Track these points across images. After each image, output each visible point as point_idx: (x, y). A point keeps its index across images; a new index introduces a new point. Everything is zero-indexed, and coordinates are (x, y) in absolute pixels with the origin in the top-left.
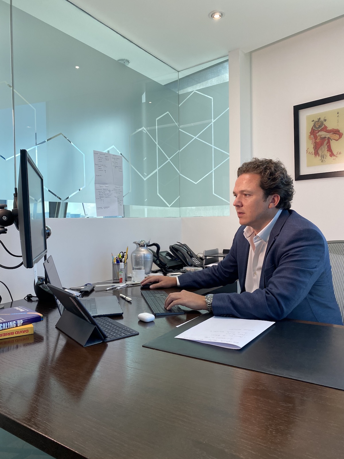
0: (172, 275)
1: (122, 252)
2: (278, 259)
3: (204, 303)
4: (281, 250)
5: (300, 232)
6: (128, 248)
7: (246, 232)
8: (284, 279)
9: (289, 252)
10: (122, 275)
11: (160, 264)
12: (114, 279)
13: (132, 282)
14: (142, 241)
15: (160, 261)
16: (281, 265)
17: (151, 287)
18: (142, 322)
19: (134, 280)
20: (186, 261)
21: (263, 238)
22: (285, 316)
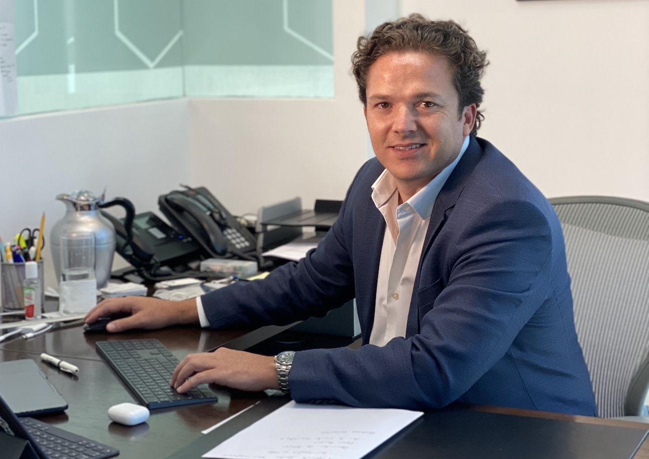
0: (171, 288)
1: (29, 230)
2: (448, 268)
3: (272, 374)
4: (454, 247)
5: (498, 208)
6: (43, 217)
7: (378, 192)
8: (455, 314)
9: (472, 254)
10: (33, 297)
11: (134, 254)
12: (7, 306)
13: (63, 317)
14: (81, 193)
15: (135, 247)
16: (453, 281)
17: (111, 326)
18: (119, 426)
19: (68, 309)
20: (208, 241)
21: (419, 209)
22: (454, 398)
